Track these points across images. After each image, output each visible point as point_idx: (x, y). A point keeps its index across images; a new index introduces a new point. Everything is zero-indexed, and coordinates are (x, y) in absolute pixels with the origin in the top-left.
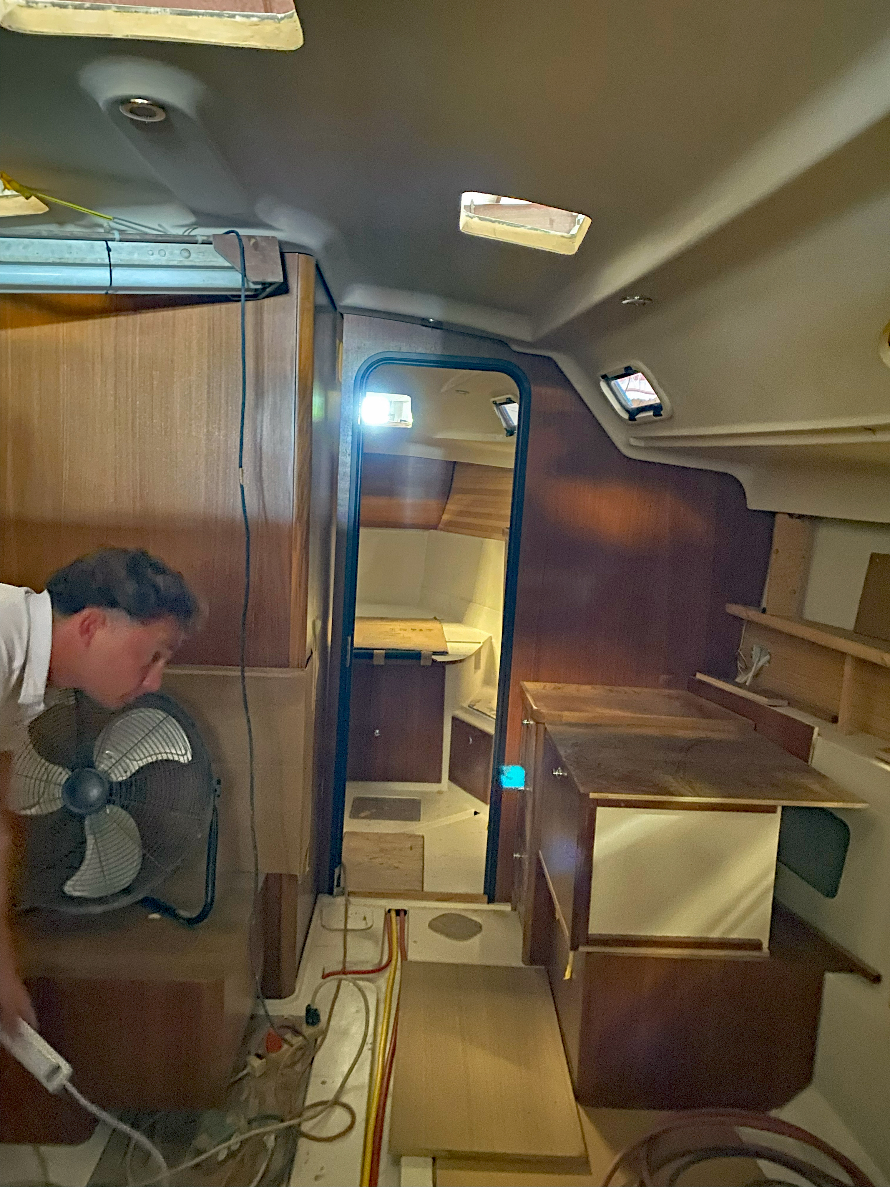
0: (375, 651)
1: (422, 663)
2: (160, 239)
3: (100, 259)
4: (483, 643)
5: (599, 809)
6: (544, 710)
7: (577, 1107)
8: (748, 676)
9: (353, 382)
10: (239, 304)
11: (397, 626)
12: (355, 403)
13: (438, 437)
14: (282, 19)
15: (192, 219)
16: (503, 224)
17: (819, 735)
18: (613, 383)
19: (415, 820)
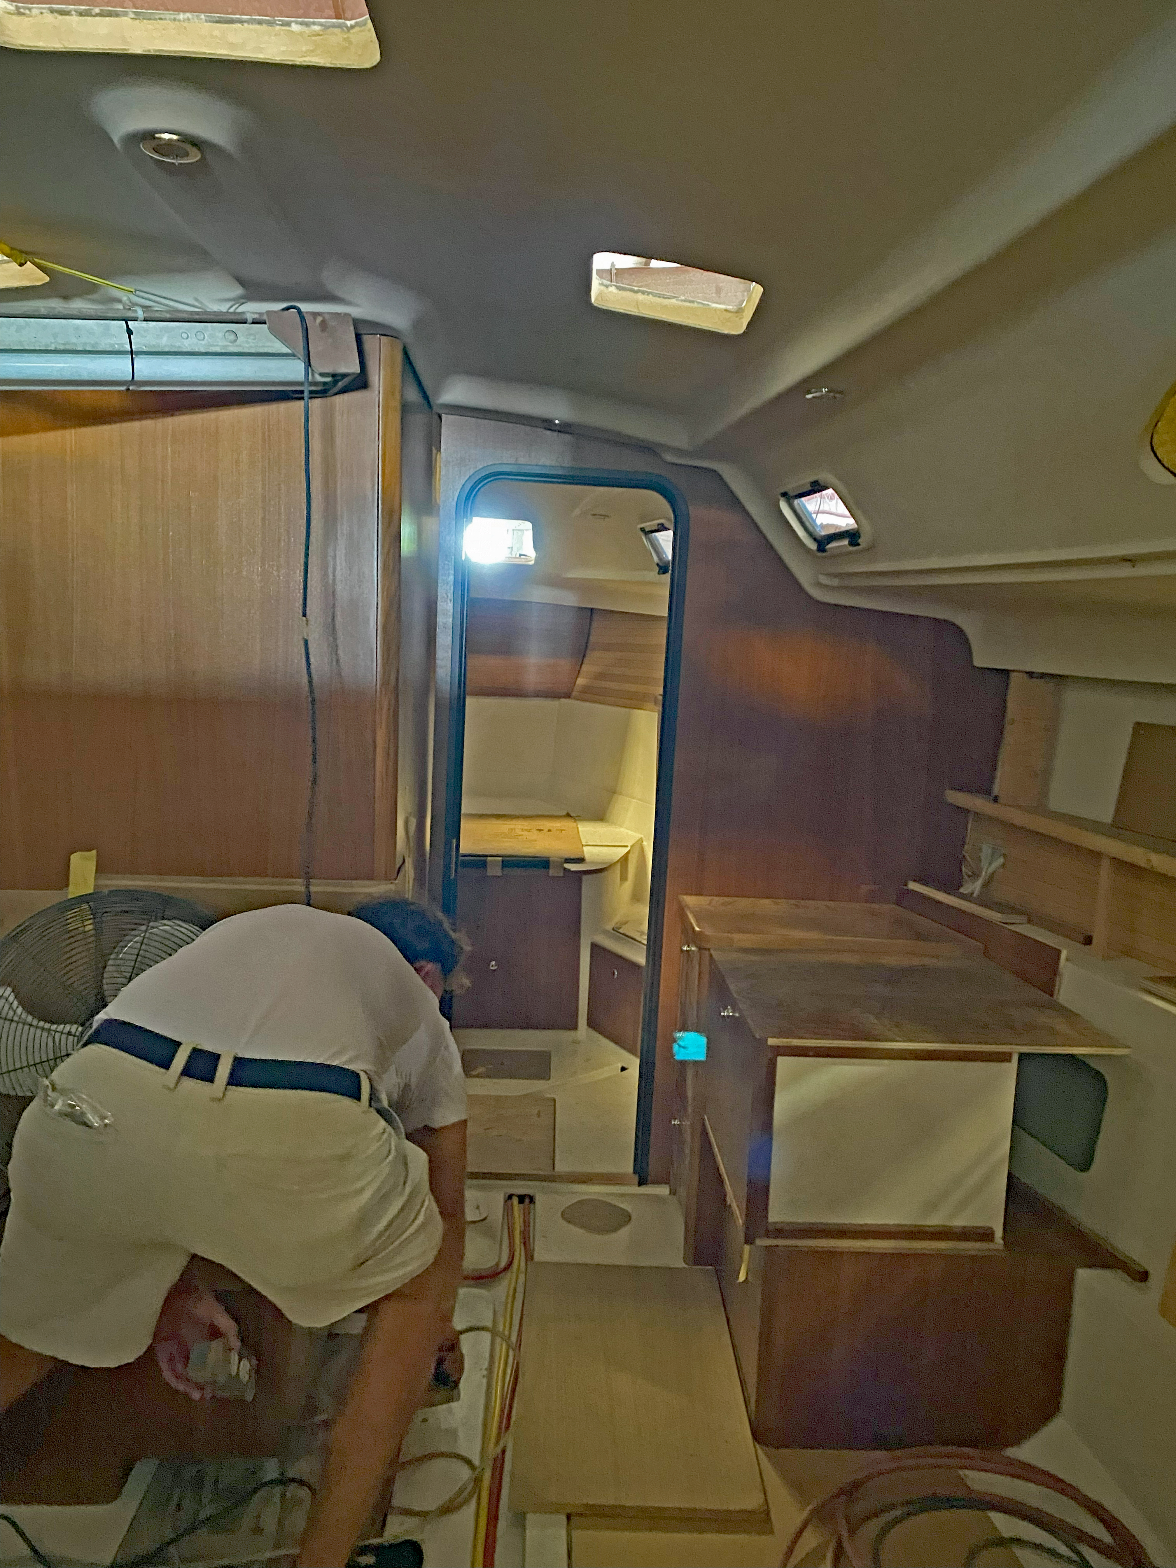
0: (489, 858)
1: (551, 872)
2: (197, 317)
3: (117, 344)
4: (631, 847)
5: (780, 1060)
6: (709, 932)
7: (755, 1447)
8: (976, 884)
9: (454, 503)
10: (301, 403)
11: (519, 826)
12: (459, 531)
13: (570, 575)
14: (352, 27)
15: (239, 291)
16: (648, 295)
17: (1067, 960)
18: (796, 502)
19: (543, 1078)
